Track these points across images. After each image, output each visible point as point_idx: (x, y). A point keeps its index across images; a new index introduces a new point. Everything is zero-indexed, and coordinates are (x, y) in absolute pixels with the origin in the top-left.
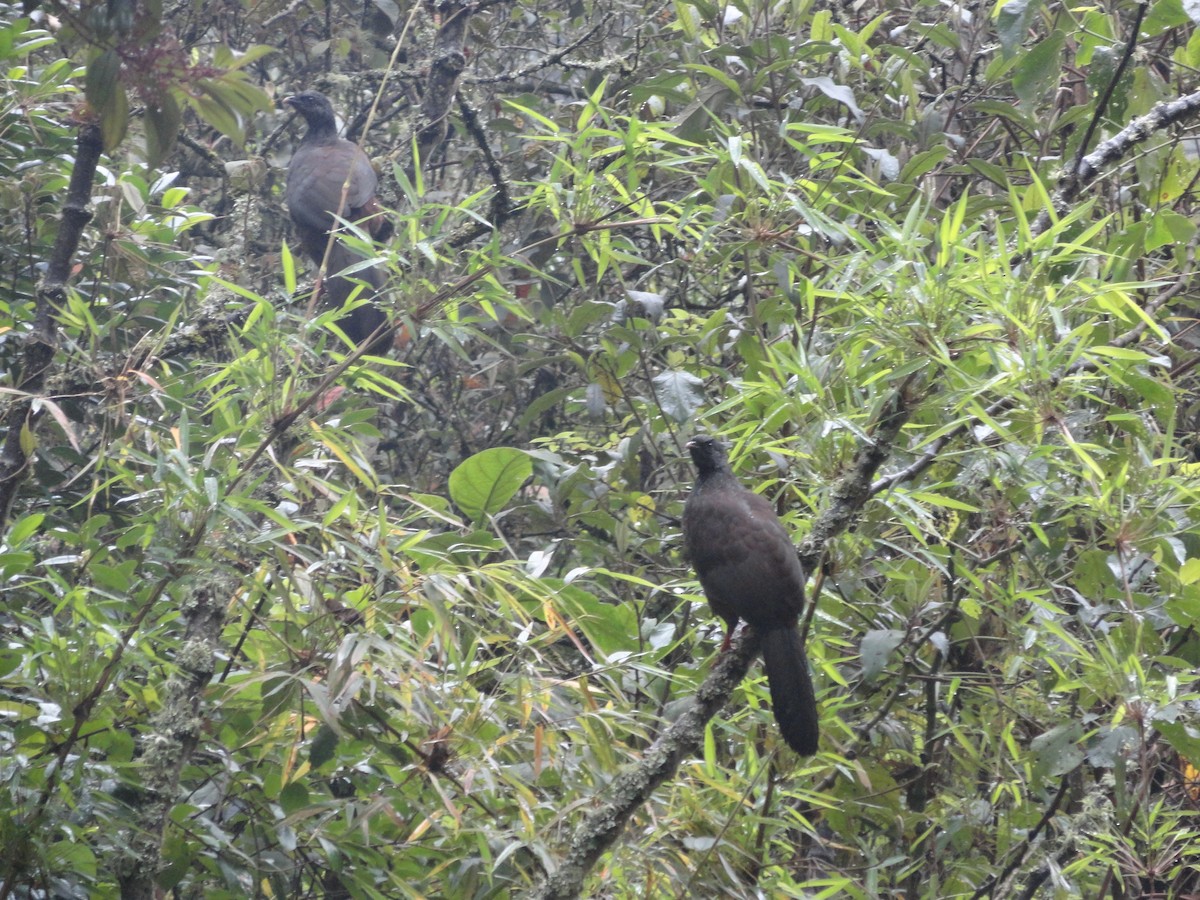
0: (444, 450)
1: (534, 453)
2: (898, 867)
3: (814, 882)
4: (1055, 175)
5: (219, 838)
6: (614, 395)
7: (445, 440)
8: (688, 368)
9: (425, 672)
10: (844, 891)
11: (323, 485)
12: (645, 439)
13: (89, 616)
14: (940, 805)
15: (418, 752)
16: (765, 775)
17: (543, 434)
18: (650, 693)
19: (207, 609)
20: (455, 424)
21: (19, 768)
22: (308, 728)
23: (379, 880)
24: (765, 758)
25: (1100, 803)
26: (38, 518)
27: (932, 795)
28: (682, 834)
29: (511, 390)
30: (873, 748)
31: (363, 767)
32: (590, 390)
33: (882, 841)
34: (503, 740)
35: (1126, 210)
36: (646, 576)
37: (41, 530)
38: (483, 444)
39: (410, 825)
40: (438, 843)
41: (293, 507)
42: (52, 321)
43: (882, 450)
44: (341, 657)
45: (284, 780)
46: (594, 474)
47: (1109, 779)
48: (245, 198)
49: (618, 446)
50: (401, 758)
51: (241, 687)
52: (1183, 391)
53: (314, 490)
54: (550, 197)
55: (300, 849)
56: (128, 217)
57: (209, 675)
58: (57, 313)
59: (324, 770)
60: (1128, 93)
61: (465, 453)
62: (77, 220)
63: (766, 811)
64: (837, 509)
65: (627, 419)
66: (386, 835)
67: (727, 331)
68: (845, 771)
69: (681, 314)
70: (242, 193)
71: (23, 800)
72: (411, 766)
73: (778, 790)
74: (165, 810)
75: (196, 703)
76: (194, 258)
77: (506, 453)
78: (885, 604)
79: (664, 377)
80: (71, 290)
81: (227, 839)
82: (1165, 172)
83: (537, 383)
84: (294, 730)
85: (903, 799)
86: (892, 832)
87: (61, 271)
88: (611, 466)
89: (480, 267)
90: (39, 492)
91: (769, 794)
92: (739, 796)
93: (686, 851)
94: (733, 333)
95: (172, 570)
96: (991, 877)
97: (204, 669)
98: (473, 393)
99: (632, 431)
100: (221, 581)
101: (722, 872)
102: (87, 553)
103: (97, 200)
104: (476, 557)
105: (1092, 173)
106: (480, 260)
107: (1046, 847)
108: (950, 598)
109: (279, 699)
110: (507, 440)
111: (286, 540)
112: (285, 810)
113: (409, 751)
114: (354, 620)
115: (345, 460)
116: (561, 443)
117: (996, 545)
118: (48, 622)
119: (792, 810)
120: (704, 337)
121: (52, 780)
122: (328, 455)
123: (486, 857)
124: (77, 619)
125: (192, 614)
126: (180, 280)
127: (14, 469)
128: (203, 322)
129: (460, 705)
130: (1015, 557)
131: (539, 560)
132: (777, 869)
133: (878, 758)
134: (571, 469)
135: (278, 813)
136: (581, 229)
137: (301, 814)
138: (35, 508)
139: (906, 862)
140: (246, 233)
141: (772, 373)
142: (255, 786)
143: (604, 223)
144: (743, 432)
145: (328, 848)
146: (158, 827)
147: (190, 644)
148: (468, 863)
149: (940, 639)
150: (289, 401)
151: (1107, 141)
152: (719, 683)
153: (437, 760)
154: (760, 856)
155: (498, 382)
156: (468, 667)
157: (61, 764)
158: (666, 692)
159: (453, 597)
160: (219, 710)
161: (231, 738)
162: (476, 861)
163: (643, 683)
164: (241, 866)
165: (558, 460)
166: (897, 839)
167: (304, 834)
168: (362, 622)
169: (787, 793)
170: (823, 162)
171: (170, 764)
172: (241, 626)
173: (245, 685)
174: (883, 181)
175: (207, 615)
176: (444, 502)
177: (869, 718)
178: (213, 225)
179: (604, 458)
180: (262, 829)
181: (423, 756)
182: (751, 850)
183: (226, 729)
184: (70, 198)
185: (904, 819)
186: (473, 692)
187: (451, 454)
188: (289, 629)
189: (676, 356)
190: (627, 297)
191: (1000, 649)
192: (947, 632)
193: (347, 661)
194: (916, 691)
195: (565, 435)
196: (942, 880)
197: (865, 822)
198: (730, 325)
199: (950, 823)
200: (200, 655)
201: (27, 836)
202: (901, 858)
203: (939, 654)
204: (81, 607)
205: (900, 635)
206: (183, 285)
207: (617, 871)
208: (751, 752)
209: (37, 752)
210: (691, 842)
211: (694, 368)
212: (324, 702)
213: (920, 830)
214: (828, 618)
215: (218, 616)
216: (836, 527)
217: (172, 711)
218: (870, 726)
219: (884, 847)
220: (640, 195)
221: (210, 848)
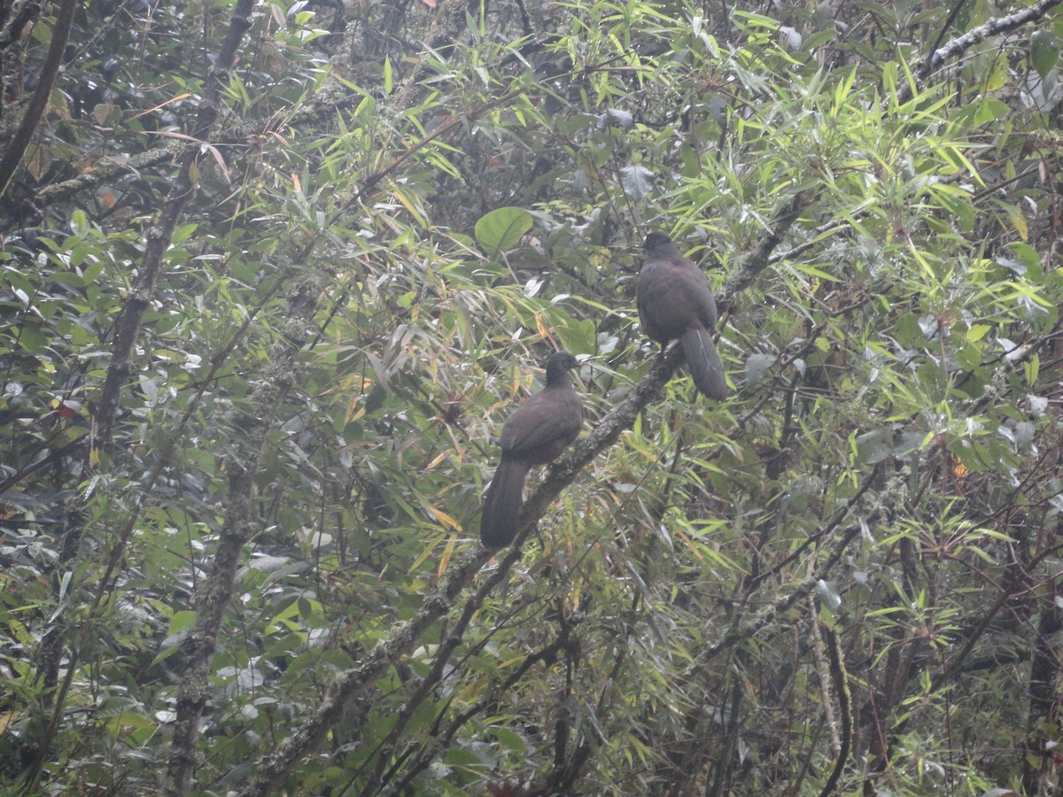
0: (470, 206)
1: (535, 213)
2: (755, 516)
3: (700, 522)
4: (915, 60)
5: (299, 455)
6: (593, 178)
7: (472, 199)
8: (644, 164)
9: (449, 355)
10: (718, 530)
11: (392, 222)
12: (611, 211)
13: (229, 297)
14: (787, 477)
15: (440, 408)
16: (675, 446)
17: (537, 201)
18: (598, 383)
19: (305, 297)
20: (478, 189)
21: (170, 396)
22: (366, 385)
23: (405, 493)
24: (675, 433)
25: (898, 485)
26: (193, 227)
27: (784, 470)
28: (613, 480)
29: (519, 168)
30: (746, 434)
31: (402, 416)
32: (577, 173)
33: (746, 497)
34: (497, 405)
35: (952, 84)
36: (603, 302)
37: (194, 235)
38: (497, 205)
39: (430, 458)
40: (448, 472)
41: (370, 234)
42: (218, 94)
43: (779, 236)
44: (395, 340)
45: (347, 420)
46: (574, 230)
47: (907, 470)
48: (354, 23)
49: (592, 213)
50: (427, 412)
51: (325, 354)
52: (978, 210)
53: (385, 225)
54: (570, 45)
55: (354, 468)
56: (275, 26)
57: (302, 343)
58: (222, 89)
59: (376, 415)
60: (971, 13)
61: (485, 209)
62: (241, 26)
63: (673, 470)
64: (744, 273)
65: (600, 195)
66: (413, 464)
67: (674, 142)
68: (729, 447)
69: (641, 127)
70: (353, 19)
71: (169, 417)
72: (434, 418)
73: (682, 456)
74: (264, 432)
75: (292, 361)
76: (314, 60)
77: (515, 211)
78: (764, 337)
79: (628, 169)
80: (233, 74)
81: (305, 456)
82: (992, 71)
83: (538, 165)
84: (357, 384)
85: (764, 470)
86: (754, 492)
87: (226, 60)
88: (585, 226)
89: (517, 88)
90: (194, 210)
91: (676, 458)
92: (654, 458)
93: (615, 492)
94: (678, 144)
95: (288, 271)
96: (818, 530)
97: (300, 338)
98: (494, 169)
99: (603, 204)
100: (317, 280)
101: (638, 508)
102: (228, 254)
103: (255, 15)
104: (489, 279)
105: (940, 62)
106: (518, 83)
107: (859, 512)
108: (808, 337)
109: (347, 365)
110: (514, 203)
111: (363, 257)
112: (346, 440)
113: (433, 407)
114: (405, 315)
115: (409, 207)
116: (554, 208)
117: (842, 304)
118: (199, 299)
119: (690, 470)
120: (658, 144)
121: (193, 406)
122: (398, 202)
123: (478, 484)
124: (220, 298)
125: (294, 301)
126: (303, 74)
127: (183, 192)
128: (318, 104)
129: (471, 380)
130: (854, 313)
131: (533, 286)
132: (676, 509)
133: (749, 441)
134: (559, 226)
135: (342, 442)
136: (589, 70)
137: (358, 445)
138: (191, 221)
139: (762, 514)
140: (352, 46)
141: (707, 173)
142: (327, 422)
143: (605, 67)
144: (685, 211)
145: (373, 468)
146: (258, 444)
147: (291, 320)
148: (467, 487)
149: (800, 364)
150: (379, 166)
151: (954, 42)
152: (652, 383)
153: (452, 415)
154: (665, 500)
155: (511, 163)
156: (478, 353)
157: (200, 397)
158: (610, 383)
159: (473, 305)
160: (308, 369)
161: (313, 388)
162: (472, 486)
163: (595, 375)
164: (313, 476)
165: (550, 218)
166: (756, 497)
167: (357, 458)
168: (410, 317)
169: (688, 459)
170: (757, 39)
171: (271, 401)
172: (327, 313)
173: (327, 353)
174: (790, 50)
175: (305, 303)
176: (471, 240)
177: (746, 413)
178: (327, 38)
179: (581, 221)
180: (329, 451)
181: (443, 412)
182: (660, 496)
183: (311, 382)
184: (237, 11)
185: (764, 484)
186: (481, 371)
187: (475, 209)
188: (359, 318)
189: (637, 156)
190: (608, 112)
191: (839, 375)
192: (805, 359)
193: (399, 343)
194: (779, 398)
195: (557, 203)
196: (784, 529)
197: (736, 483)
198: (675, 138)
199: (793, 490)
200: (298, 329)
201: (172, 442)
202: (759, 511)
203: (798, 374)
204: (224, 291)
205: (773, 359)
206: (304, 78)
207: (568, 501)
208: (666, 428)
209: (182, 386)
210: (619, 487)
211: (650, 165)
212: (379, 369)
213: (774, 492)
214: (729, 343)
215: (312, 303)
216: (743, 284)
217: (274, 365)
218: (747, 419)
219: (747, 502)
220: (631, 50)
221: (293, 461)
